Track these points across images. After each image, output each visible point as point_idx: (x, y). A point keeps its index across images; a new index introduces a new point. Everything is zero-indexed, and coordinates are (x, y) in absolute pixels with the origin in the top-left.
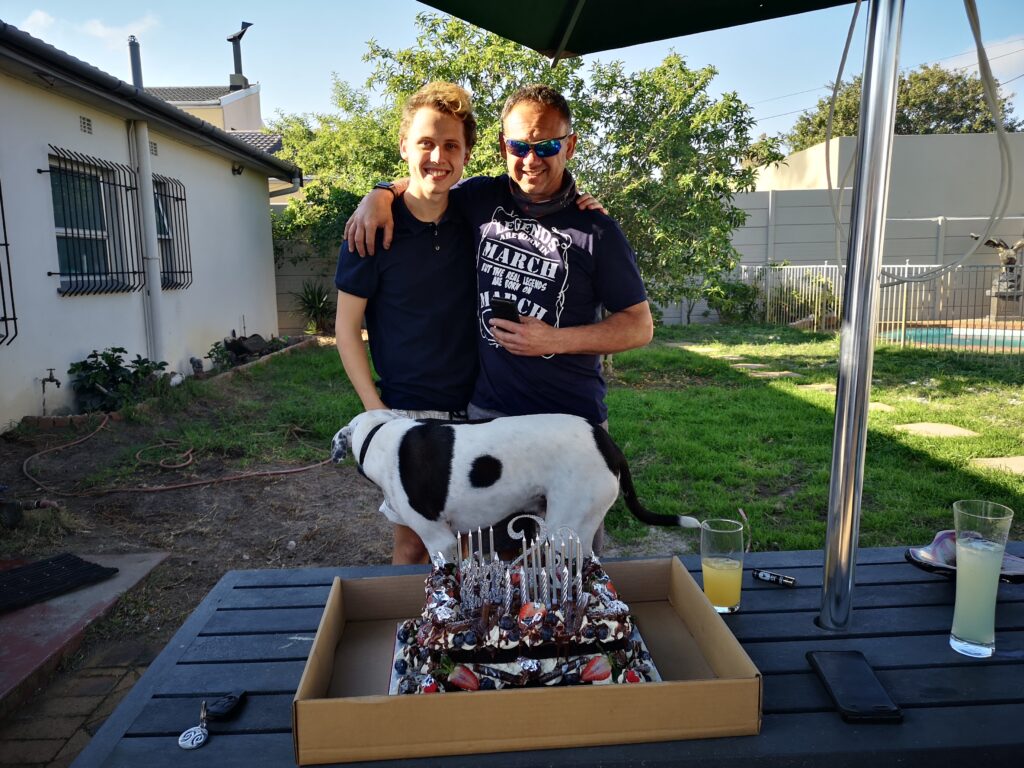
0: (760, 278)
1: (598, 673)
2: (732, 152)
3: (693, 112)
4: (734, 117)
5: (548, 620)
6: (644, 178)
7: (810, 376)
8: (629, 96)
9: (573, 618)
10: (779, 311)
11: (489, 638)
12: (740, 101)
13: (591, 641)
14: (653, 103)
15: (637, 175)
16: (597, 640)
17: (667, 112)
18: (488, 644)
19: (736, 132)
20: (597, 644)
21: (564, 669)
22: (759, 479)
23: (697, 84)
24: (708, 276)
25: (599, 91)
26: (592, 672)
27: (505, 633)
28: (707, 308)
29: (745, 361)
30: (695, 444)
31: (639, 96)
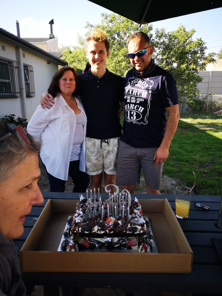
0: (205, 98)
1: (133, 244)
2: (199, 58)
3: (187, 45)
4: (200, 46)
5: (116, 224)
6: (170, 66)
7: (219, 130)
8: (167, 39)
9: (125, 224)
10: (211, 109)
11: (94, 230)
12: (202, 41)
13: (131, 233)
14: (174, 42)
15: (168, 65)
16: (133, 233)
17: (179, 45)
18: (94, 232)
19: (200, 51)
20: (133, 234)
21: (121, 241)
22: (200, 162)
23: (189, 36)
24: (189, 97)
25: (157, 38)
26: (131, 243)
27: (100, 228)
28: (188, 107)
29: (199, 124)
30: (180, 150)
31: (170, 39)
